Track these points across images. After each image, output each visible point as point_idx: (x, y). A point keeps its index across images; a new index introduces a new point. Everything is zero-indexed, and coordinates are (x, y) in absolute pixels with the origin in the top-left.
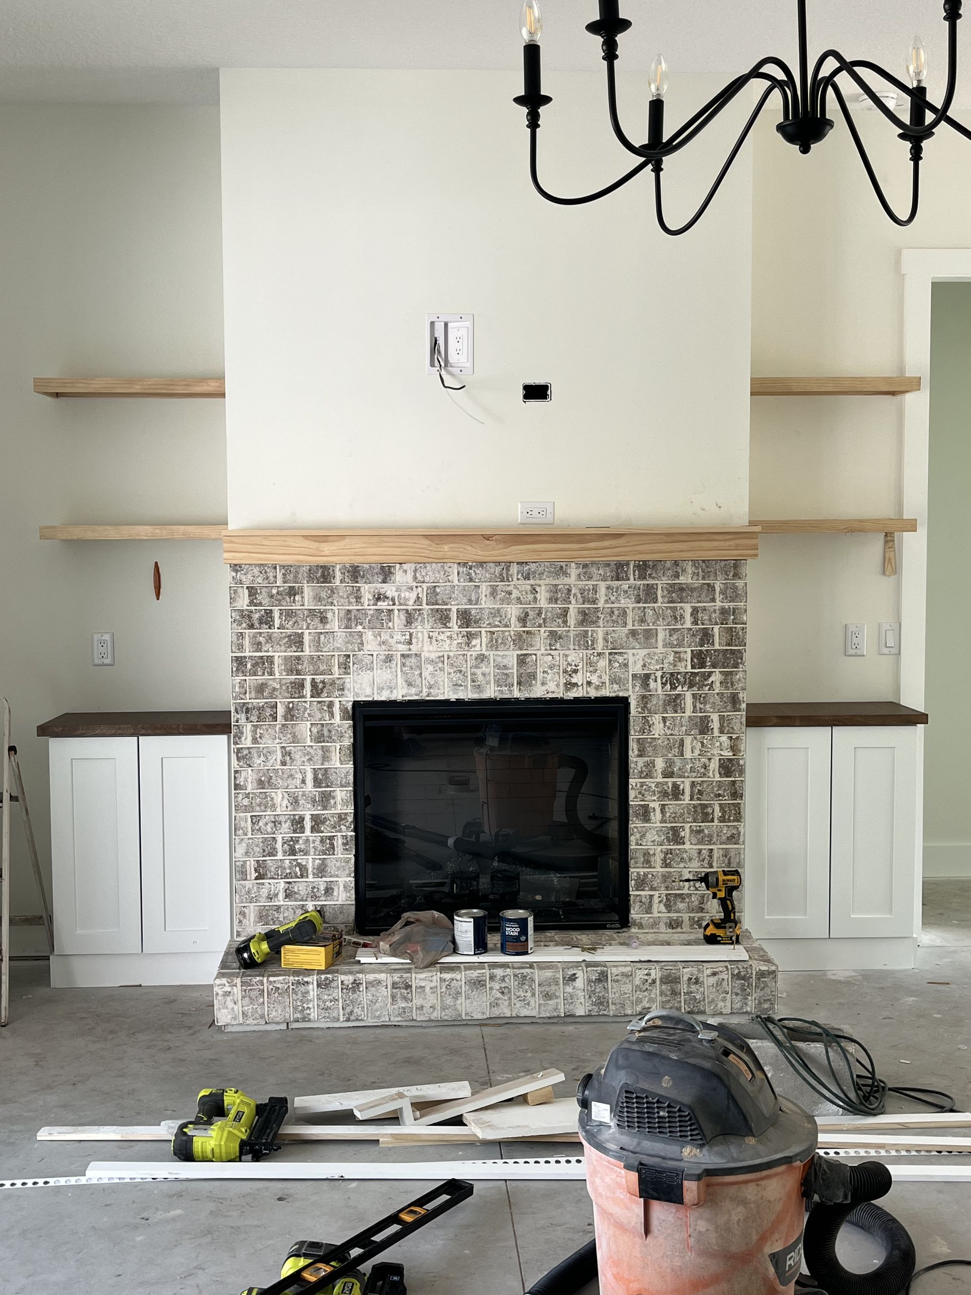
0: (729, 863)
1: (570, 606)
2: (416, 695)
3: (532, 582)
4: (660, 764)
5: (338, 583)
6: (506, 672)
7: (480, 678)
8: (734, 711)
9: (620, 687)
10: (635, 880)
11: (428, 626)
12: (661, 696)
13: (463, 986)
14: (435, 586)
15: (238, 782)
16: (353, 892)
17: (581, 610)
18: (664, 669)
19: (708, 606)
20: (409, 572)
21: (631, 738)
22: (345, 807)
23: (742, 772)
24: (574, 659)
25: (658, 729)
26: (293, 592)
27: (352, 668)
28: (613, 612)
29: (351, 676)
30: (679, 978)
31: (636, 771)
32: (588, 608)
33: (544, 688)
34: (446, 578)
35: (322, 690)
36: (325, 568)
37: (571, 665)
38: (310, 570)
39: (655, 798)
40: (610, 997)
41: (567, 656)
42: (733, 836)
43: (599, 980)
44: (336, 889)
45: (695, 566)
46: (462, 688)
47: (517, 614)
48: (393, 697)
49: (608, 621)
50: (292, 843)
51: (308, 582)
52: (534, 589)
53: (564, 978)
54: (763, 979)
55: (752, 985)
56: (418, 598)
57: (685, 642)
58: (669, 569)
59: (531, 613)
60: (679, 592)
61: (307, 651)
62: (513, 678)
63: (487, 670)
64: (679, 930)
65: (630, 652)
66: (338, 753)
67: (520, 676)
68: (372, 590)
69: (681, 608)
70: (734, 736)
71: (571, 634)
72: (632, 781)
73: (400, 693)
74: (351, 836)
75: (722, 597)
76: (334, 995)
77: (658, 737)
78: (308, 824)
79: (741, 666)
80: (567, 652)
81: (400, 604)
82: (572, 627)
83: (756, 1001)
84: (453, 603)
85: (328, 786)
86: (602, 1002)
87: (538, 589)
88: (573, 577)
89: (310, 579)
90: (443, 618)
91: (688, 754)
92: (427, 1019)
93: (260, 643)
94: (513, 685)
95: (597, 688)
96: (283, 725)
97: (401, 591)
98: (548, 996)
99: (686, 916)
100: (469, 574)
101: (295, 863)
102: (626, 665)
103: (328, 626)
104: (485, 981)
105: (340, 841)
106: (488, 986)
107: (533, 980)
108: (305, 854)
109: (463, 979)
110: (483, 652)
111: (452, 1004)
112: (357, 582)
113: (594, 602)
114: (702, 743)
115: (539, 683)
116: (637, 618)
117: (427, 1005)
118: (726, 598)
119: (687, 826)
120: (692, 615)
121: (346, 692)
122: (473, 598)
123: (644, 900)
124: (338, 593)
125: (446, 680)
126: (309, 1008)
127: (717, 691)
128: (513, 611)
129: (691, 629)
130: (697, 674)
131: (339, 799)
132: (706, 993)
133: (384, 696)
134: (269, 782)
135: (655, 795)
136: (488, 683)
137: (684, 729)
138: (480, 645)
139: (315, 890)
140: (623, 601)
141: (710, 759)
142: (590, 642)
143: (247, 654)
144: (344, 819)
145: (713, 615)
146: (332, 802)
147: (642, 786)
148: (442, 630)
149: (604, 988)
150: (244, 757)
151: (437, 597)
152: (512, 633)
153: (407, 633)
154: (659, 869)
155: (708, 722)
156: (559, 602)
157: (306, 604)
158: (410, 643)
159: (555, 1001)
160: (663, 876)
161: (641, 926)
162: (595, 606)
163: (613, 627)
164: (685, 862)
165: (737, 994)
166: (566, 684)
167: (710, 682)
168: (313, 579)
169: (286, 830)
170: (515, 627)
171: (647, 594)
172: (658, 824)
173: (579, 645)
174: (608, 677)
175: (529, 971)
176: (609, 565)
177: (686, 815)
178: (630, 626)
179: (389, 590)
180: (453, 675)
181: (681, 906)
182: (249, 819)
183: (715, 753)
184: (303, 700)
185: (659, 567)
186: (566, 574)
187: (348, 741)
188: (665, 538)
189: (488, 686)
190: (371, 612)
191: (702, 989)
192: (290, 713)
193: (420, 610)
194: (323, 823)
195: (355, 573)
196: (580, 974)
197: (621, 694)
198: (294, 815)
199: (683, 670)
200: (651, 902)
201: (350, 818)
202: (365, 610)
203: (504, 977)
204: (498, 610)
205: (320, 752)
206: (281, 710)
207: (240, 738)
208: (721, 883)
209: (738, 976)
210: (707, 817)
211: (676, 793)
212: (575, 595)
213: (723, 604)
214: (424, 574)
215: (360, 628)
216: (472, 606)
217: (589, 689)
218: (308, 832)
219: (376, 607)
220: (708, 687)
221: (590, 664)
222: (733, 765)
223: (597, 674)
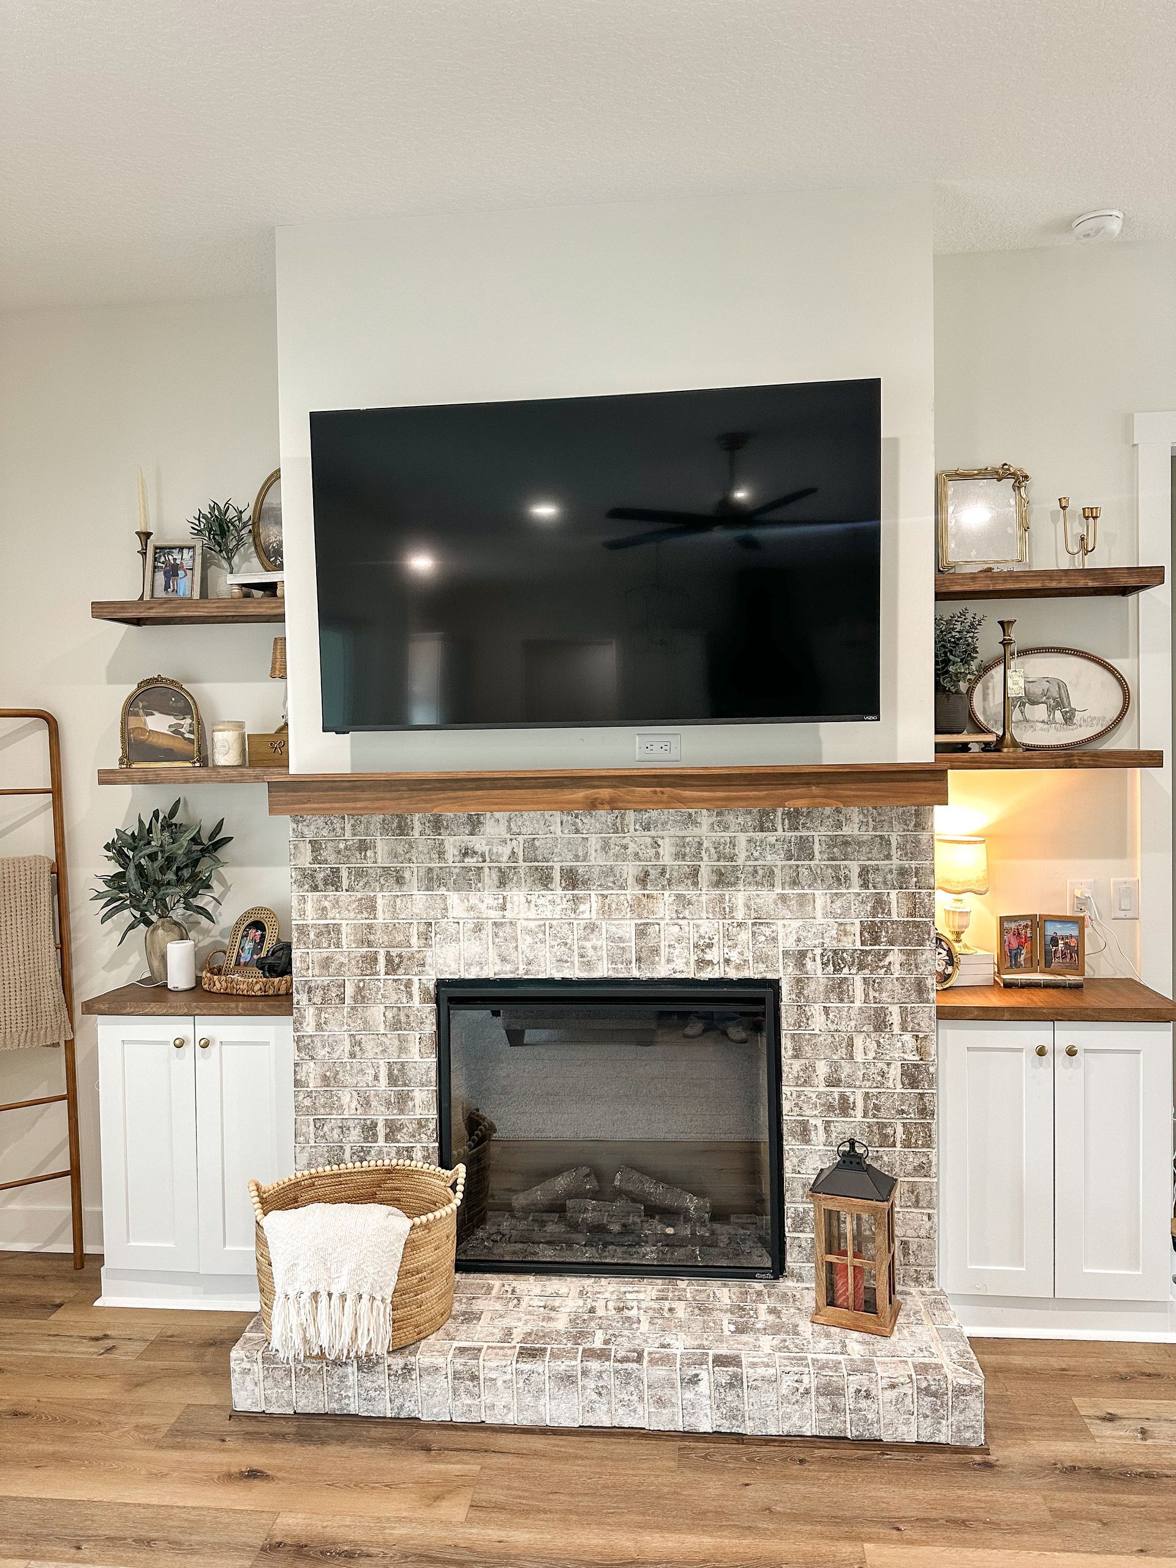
0: (917, 1201)
1: (701, 863)
2: (512, 972)
3: (652, 833)
5: (417, 835)
6: (621, 945)
7: (590, 952)
8: (921, 1002)
9: (767, 967)
10: (792, 1218)
11: (525, 888)
12: (821, 979)
13: (547, 1382)
14: (534, 839)
15: (298, 1077)
17: (715, 869)
18: (825, 945)
19: (882, 865)
20: (502, 821)
21: (783, 1033)
22: (426, 1112)
23: (932, 1081)
24: (708, 930)
25: (818, 1022)
26: (363, 847)
27: (435, 940)
28: (756, 872)
29: (433, 949)
30: (843, 1389)
31: (790, 1076)
32: (725, 867)
33: (670, 966)
34: (547, 829)
35: (399, 967)
36: (401, 817)
37: (703, 938)
38: (384, 821)
39: (816, 1112)
40: (746, 1408)
41: (698, 926)
42: (921, 1166)
43: (731, 1385)
45: (863, 813)
46: (569, 964)
47: (635, 873)
48: (484, 975)
49: (750, 883)
50: (362, 1154)
51: (381, 835)
52: (656, 843)
53: (682, 1380)
54: (963, 1398)
55: (947, 1405)
56: (513, 853)
57: (852, 911)
58: (828, 817)
59: (652, 872)
60: (842, 847)
61: (381, 918)
62: (631, 952)
63: (599, 943)
65: (780, 923)
66: (417, 1043)
67: (639, 951)
68: (458, 844)
69: (846, 867)
70: (921, 1035)
71: (704, 898)
72: (786, 1090)
73: (492, 969)
74: (433, 1147)
75: (899, 853)
76: (379, 1382)
77: (819, 1033)
78: (381, 1131)
79: (927, 942)
80: (698, 922)
81: (492, 861)
82: (705, 889)
83: (954, 1427)
84: (555, 859)
85: (405, 1085)
86: (735, 1415)
87: (660, 842)
88: (705, 828)
89: (384, 831)
90: (544, 878)
91: (859, 1057)
92: (500, 1422)
93: (324, 909)
94: (631, 962)
95: (738, 967)
96: (352, 1008)
97: (492, 845)
98: (660, 1402)
100: (575, 824)
102: (774, 939)
103: (405, 888)
104: (576, 1376)
105: (420, 1153)
106: (580, 1383)
107: (641, 1380)
109: (547, 1371)
110: (594, 920)
111: (532, 1404)
112: (440, 834)
113: (732, 859)
114: (878, 1042)
115: (663, 960)
116: (788, 879)
117: (500, 1404)
118: (906, 854)
120: (860, 876)
121: (427, 968)
122: (580, 854)
123: (804, 1244)
124: (417, 847)
125: (548, 954)
126: (347, 1397)
127: (896, 975)
128: (630, 870)
129: (859, 894)
130: (868, 952)
131: (417, 1101)
132: (881, 1412)
133: (472, 974)
134: (335, 1078)
135: (816, 1108)
136: (600, 958)
137: (853, 1023)
138: (589, 912)
140: (769, 858)
141: (888, 1064)
142: (727, 910)
143: (310, 922)
144: (424, 1126)
145: (889, 877)
146: (410, 1104)
147: (799, 1096)
148: (543, 892)
149: (738, 1396)
150: (306, 1047)
151: (537, 852)
152: (629, 897)
153: (500, 896)
155: (886, 1015)
156: (687, 858)
157: (379, 860)
158: (504, 909)
159: (671, 1409)
161: (798, 1278)
162: (734, 863)
163: (757, 890)
165: (926, 1416)
166: (698, 962)
167: (886, 963)
168: (387, 830)
169: (357, 1137)
170: (633, 889)
171: (800, 849)
172: (821, 1147)
173: (714, 912)
174: (752, 954)
175: (635, 1365)
176: (749, 812)
177: (858, 1136)
178: (779, 890)
180: (556, 948)
182: (312, 1123)
183: (897, 1055)
184: (376, 977)
185: (817, 814)
186: (697, 824)
187: (430, 1029)
189: (600, 963)
190: (457, 870)
191: (875, 1406)
192: (361, 995)
193: (515, 868)
194: (399, 1130)
195: (436, 823)
196: (704, 1375)
197: (769, 976)
198: (365, 1119)
199: (849, 946)
200: (812, 1247)
201: (432, 1125)
202: (450, 868)
204: (612, 868)
205: (397, 1042)
206: (350, 991)
207: (300, 1024)
209: (928, 1392)
210: (886, 1140)
211: (845, 1106)
212: (707, 850)
213: (901, 862)
214: (519, 824)
215: (443, 890)
216: (579, 863)
217: (727, 969)
218: (381, 1142)
219: (462, 864)
220: (884, 970)
221: (728, 936)
222: (920, 1073)
223: (738, 950)
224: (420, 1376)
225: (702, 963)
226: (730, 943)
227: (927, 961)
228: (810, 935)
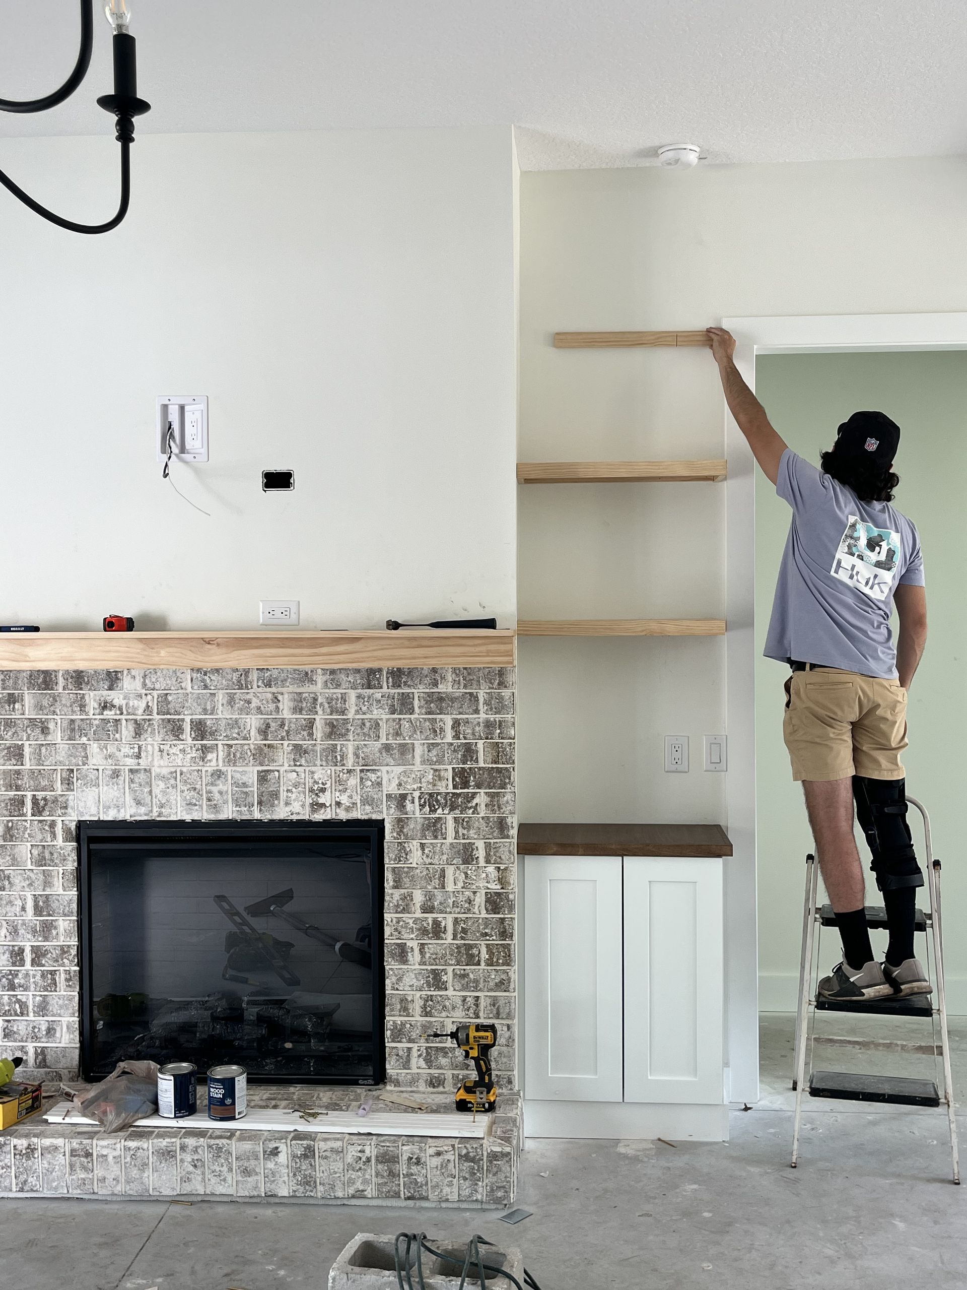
0: (498, 1013)
1: (316, 717)
2: (146, 815)
3: (274, 690)
4: (419, 897)
5: (61, 690)
6: (245, 790)
7: (217, 796)
8: (502, 838)
9: (373, 808)
10: (391, 1030)
11: (158, 738)
12: (418, 819)
13: (151, 1156)
14: (167, 694)
16: (77, 1033)
17: (328, 721)
18: (422, 789)
19: (471, 718)
20: (137, 678)
21: (385, 867)
22: (68, 939)
23: (511, 908)
24: (321, 776)
25: (416, 858)
26: (12, 700)
27: (77, 784)
28: (364, 724)
29: (75, 793)
30: (398, 1157)
31: (391, 905)
32: (337, 720)
33: (288, 809)
34: (178, 685)
35: (43, 808)
36: (46, 673)
37: (317, 783)
38: (31, 676)
39: (412, 936)
40: (318, 1175)
41: (313, 773)
42: (502, 982)
43: (305, 1156)
44: (58, 1029)
45: (456, 673)
46: (197, 807)
47: (258, 725)
48: (120, 817)
49: (358, 734)
50: (10, 977)
51: (28, 689)
52: (276, 698)
53: (265, 1152)
54: (495, 1162)
55: (483, 1169)
56: (148, 706)
57: (446, 758)
58: (426, 676)
59: (273, 724)
60: (438, 702)
61: (28, 764)
62: (253, 796)
63: (224, 788)
64: (441, 1089)
65: (384, 769)
66: (61, 878)
67: (261, 795)
68: (98, 698)
69: (441, 720)
70: (502, 867)
71: (318, 748)
72: (387, 917)
73: (129, 812)
74: (75, 971)
75: (486, 708)
76: (6, 1161)
77: (416, 866)
78: (28, 956)
79: (509, 786)
80: (313, 769)
81: (128, 714)
82: (319, 740)
83: (488, 1188)
84: (186, 713)
85: (50, 915)
86: (308, 1182)
87: (280, 697)
88: (320, 684)
89: (31, 685)
90: (176, 730)
91: (450, 887)
92: (110, 1193)
94: (253, 805)
95: (348, 809)
96: (2, 846)
97: (129, 699)
98: (246, 1172)
99: (449, 1074)
100: (203, 681)
101: (14, 999)
102: (379, 784)
103: (49, 737)
104: (176, 1151)
105: (63, 976)
106: (179, 1158)
107: (230, 1153)
108: (25, 990)
109: (150, 1148)
110: (220, 768)
111: (138, 1176)
112: (81, 689)
113: (343, 713)
114: (466, 874)
115: (282, 803)
116: (391, 731)
117: (110, 1177)
118: (491, 709)
119: (450, 969)
120: (453, 728)
121: (70, 810)
122: (208, 707)
123: (401, 1053)
124: (61, 701)
125: (179, 798)
127: (482, 815)
128: (253, 722)
129: (452, 744)
130: (459, 795)
131: (61, 930)
132: (429, 1176)
133: (110, 816)
135: (412, 932)
136: (225, 802)
137: (445, 857)
138: (216, 760)
139: (36, 1030)
140: (375, 712)
141: (475, 893)
142: (339, 758)
144: (66, 952)
145: (477, 729)
146: (54, 932)
147: (398, 922)
148: (175, 742)
149: (311, 1165)
151: (169, 706)
152: (252, 747)
153: (136, 746)
154: (418, 1018)
155: (473, 850)
156: (304, 712)
157: (27, 712)
158: (138, 757)
159: (255, 1178)
160: (423, 1026)
161: (397, 1083)
162: (344, 717)
163: (364, 740)
164: (448, 1011)
165: (465, 1179)
166: (312, 805)
167: (474, 805)
168: (34, 685)
169: (6, 963)
170: (255, 740)
171: (402, 704)
172: (417, 967)
173: (327, 760)
174: (359, 797)
175: (225, 1141)
176: (358, 671)
177: (449, 957)
178: (383, 740)
179: (116, 697)
180: (186, 792)
181: (444, 1061)
183: (481, 885)
184: (23, 818)
185: (416, 674)
186: (312, 681)
187: (71, 865)
188: (406, 643)
189: (226, 806)
190: (97, 722)
191: (424, 1171)
192: (9, 834)
193: (149, 720)
194: (44, 955)
195: (79, 678)
196: (283, 1147)
197: (374, 817)
198: (13, 946)
199: (443, 790)
200: (408, 1056)
201: (74, 952)
202: (90, 719)
203: (196, 1147)
204: (236, 721)
205: (42, 877)
208: (471, 1040)
209: (466, 1158)
210: (472, 960)
211: (437, 931)
212: (321, 704)
213: (487, 716)
214: (154, 680)
215: (84, 740)
216: (207, 717)
217: (338, 811)
218: (28, 965)
219: (101, 717)
220: (471, 811)
221: (340, 782)
222: (501, 900)
223: (347, 794)
224: (42, 1154)
225: (317, 806)
226: (341, 788)
227: (507, 802)
228: (410, 780)
